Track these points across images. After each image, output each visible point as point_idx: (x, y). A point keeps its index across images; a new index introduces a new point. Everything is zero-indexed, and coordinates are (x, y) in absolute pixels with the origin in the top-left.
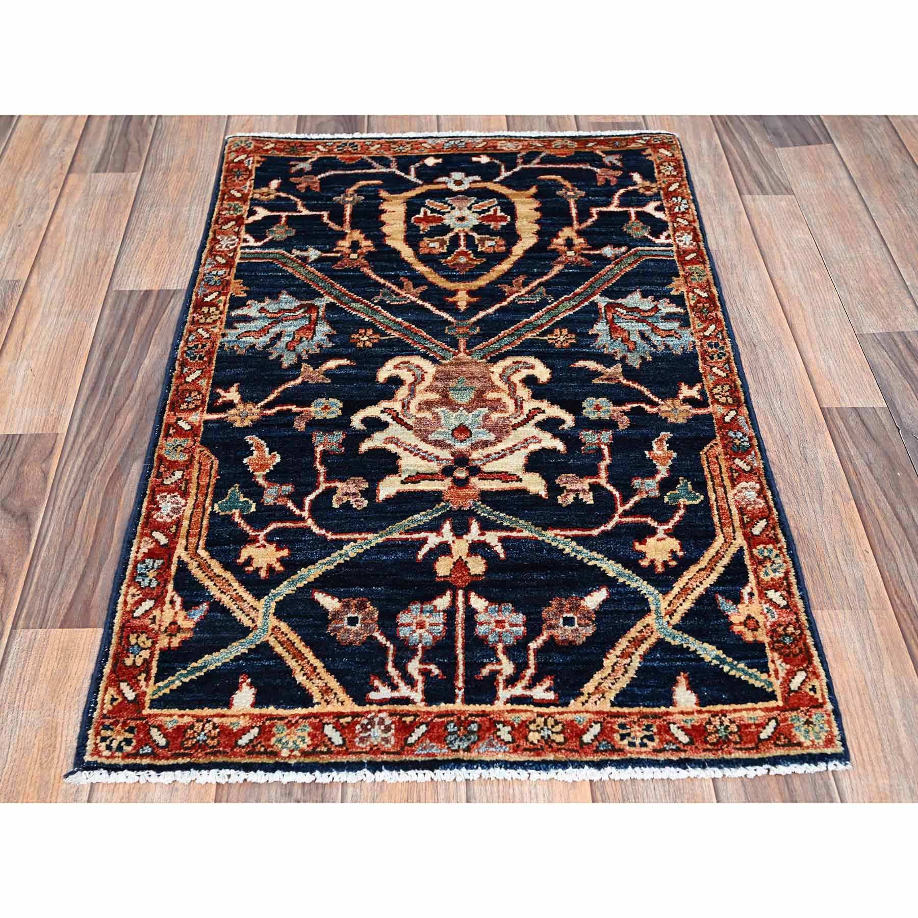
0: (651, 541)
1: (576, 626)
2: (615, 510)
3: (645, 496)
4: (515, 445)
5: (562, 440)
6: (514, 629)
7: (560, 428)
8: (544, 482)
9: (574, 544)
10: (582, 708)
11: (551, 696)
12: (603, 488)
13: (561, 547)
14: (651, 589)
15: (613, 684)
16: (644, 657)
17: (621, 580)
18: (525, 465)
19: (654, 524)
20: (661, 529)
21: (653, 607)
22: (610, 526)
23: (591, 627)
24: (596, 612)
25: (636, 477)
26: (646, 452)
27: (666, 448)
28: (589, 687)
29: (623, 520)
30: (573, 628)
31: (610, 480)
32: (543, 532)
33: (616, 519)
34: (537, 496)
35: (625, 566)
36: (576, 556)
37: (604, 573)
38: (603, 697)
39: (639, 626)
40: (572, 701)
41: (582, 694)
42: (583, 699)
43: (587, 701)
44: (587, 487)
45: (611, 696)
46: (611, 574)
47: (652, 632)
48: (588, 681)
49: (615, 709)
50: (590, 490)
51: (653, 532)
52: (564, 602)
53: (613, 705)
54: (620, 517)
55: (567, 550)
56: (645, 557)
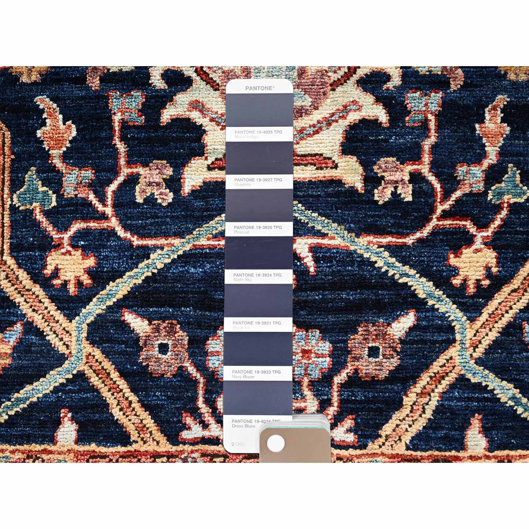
0: (467, 252)
1: (381, 357)
2: (433, 210)
3: (467, 191)
4: (333, 115)
5: (385, 106)
6: (320, 359)
7: (385, 87)
8: (361, 170)
9: (386, 254)
10: (379, 451)
11: (351, 438)
12: (423, 179)
13: (373, 259)
14: (460, 314)
15: (410, 426)
16: (443, 395)
17: (431, 302)
18: (342, 145)
19: (473, 230)
20: (480, 236)
21: (458, 337)
22: (426, 232)
23: (395, 359)
24: (402, 341)
25: (462, 162)
26: (477, 126)
27: (499, 121)
28: (387, 429)
29: (441, 223)
30: (377, 360)
31: (434, 166)
32: (356, 240)
33: (434, 222)
34: (353, 190)
35: (437, 286)
36: (387, 271)
37: (414, 295)
38: (400, 439)
39: (442, 360)
40: (370, 444)
41: (380, 436)
42: (381, 440)
43: (384, 444)
44: (407, 178)
45: (407, 438)
46: (422, 295)
47: (454, 367)
48: (387, 421)
49: (410, 452)
50: (410, 182)
51: (469, 240)
52: (372, 329)
53: (408, 448)
54: (438, 219)
55: (380, 264)
56: (458, 274)
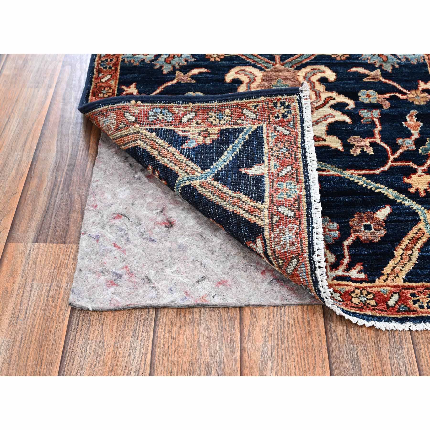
0: (414, 177)
1: (373, 230)
2: (388, 158)
3: (406, 149)
4: (318, 119)
5: (348, 115)
6: (332, 232)
7: (346, 108)
8: (340, 141)
9: (364, 178)
10: (385, 284)
11: (362, 276)
12: (378, 145)
13: (356, 181)
14: (420, 206)
15: (403, 267)
16: (421, 249)
17: (398, 201)
18: (326, 131)
19: (415, 166)
20: (420, 170)
21: (422, 218)
22: (386, 168)
23: (383, 231)
24: (385, 221)
25: (400, 138)
26: (403, 123)
27: (415, 120)
28: (387, 270)
29: (394, 164)
30: (371, 231)
31: (382, 139)
32: (344, 172)
33: (390, 164)
34: (337, 150)
35: (400, 192)
36: (367, 186)
37: (386, 197)
38: (398, 276)
39: (415, 230)
40: (377, 280)
41: (383, 274)
42: (384, 277)
43: (387, 279)
44: (368, 144)
45: (403, 275)
46: (392, 197)
47: (424, 234)
48: (386, 266)
49: (407, 284)
50: (370, 146)
51: (415, 171)
52: (363, 215)
53: (405, 281)
54: (392, 162)
55: (361, 183)
56: (412, 187)
